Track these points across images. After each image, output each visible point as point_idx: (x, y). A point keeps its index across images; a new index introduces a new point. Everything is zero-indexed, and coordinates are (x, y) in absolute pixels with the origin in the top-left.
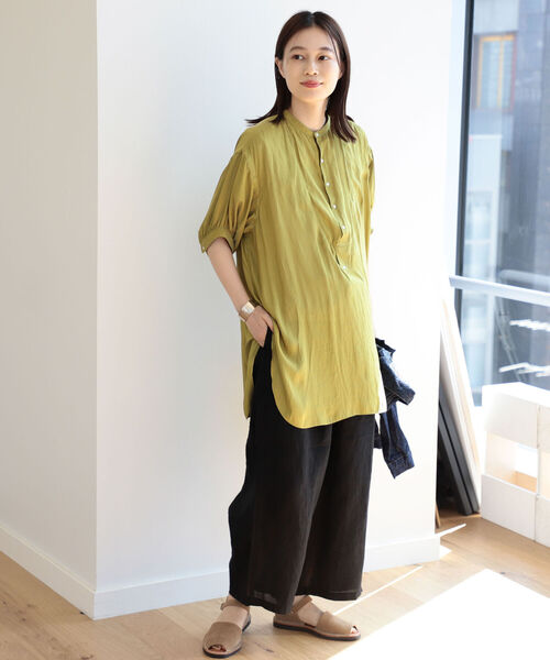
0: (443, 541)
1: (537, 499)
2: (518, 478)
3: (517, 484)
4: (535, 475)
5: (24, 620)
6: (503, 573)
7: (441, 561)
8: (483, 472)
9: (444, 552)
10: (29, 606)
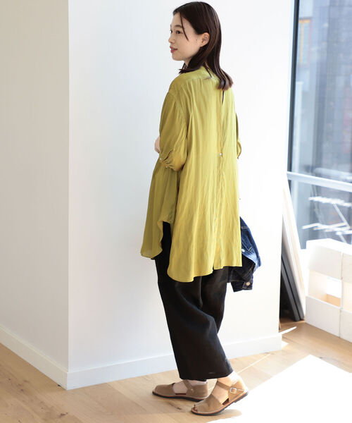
0: (284, 338)
1: (341, 311)
2: (329, 298)
3: (327, 301)
4: (340, 296)
5: (22, 390)
6: (321, 358)
7: (283, 351)
8: (307, 295)
9: (284, 344)
10: (26, 381)
